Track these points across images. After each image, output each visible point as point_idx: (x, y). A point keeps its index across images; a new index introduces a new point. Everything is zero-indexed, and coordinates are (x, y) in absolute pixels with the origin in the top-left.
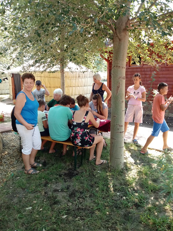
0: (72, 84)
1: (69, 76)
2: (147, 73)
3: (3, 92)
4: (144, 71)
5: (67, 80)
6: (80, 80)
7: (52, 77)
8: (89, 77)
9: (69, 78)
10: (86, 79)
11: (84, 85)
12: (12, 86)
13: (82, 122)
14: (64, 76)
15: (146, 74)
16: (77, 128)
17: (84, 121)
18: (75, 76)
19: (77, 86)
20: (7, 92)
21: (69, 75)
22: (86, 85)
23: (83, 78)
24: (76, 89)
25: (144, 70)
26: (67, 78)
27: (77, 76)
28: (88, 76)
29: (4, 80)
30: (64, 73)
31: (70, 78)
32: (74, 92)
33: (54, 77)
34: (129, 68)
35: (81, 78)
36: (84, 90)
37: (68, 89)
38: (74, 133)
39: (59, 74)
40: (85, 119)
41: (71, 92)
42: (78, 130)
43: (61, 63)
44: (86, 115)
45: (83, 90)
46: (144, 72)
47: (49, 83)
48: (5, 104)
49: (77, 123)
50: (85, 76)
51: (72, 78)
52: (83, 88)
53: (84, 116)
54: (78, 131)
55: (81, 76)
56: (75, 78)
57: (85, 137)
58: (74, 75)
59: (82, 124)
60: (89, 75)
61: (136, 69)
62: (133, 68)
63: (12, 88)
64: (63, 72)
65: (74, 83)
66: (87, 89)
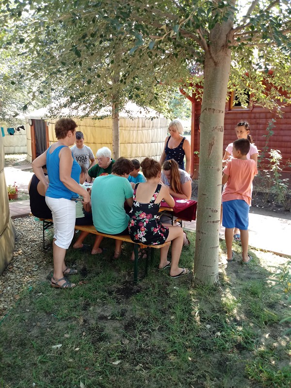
0: (131, 138)
1: (126, 126)
2: (260, 121)
3: (17, 150)
4: (255, 118)
5: (123, 131)
6: (145, 132)
7: (98, 127)
8: (161, 127)
10: (156, 130)
11: (152, 140)
12: (32, 140)
13: (151, 202)
14: (118, 125)
15: (257, 124)
16: (141, 212)
17: (153, 202)
18: (136, 126)
19: (139, 142)
20: (22, 149)
21: (126, 122)
22: (154, 140)
23: (151, 128)
24: (137, 147)
25: (255, 116)
26: (124, 128)
27: (141, 126)
28: (159, 125)
29: (18, 130)
30: (118, 120)
31: (128, 129)
32: (134, 151)
33: (101, 127)
34: (228, 113)
35: (146, 128)
36: (151, 148)
37: (125, 147)
38: (136, 221)
39: (110, 122)
40: (156, 198)
41: (129, 152)
42: (143, 215)
43: (114, 102)
44: (157, 191)
46: (254, 120)
47: (93, 136)
48: (20, 170)
49: (140, 204)
50: (153, 125)
51: (132, 129)
52: (150, 147)
53: (153, 193)
54: (141, 218)
55: (146, 125)
56: (136, 129)
57: (153, 229)
58: (135, 123)
59: (149, 206)
60: (161, 123)
61: (241, 115)
62: (236, 113)
63: (32, 143)
64: (116, 117)
65: (135, 136)
66: (156, 147)
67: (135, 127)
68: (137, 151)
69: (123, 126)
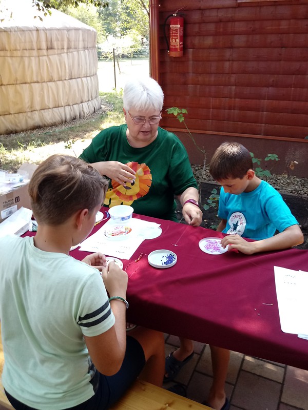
0: (28, 73)
1: (12, 48)
5: (9, 59)
6: (55, 58)
8: (85, 48)
9: (15, 53)
10: (75, 53)
11: (71, 75)
18: (35, 47)
19: (46, 78)
21: (12, 41)
22: (75, 73)
23: (65, 50)
24: (42, 89)
26: (8, 54)
27: (44, 46)
28: (81, 45)
31: (19, 53)
32: (37, 99)
35: (56, 51)
36: (70, 90)
37: (16, 92)
41: (27, 100)
45: (67, 90)
50: (69, 44)
51: (27, 53)
52: (67, 86)
55: (55, 44)
56: (35, 53)
58: (31, 42)
60: (83, 40)
65: (34, 68)
66: (80, 87)
67: (32, 49)
68: (42, 97)
69: (7, 48)
